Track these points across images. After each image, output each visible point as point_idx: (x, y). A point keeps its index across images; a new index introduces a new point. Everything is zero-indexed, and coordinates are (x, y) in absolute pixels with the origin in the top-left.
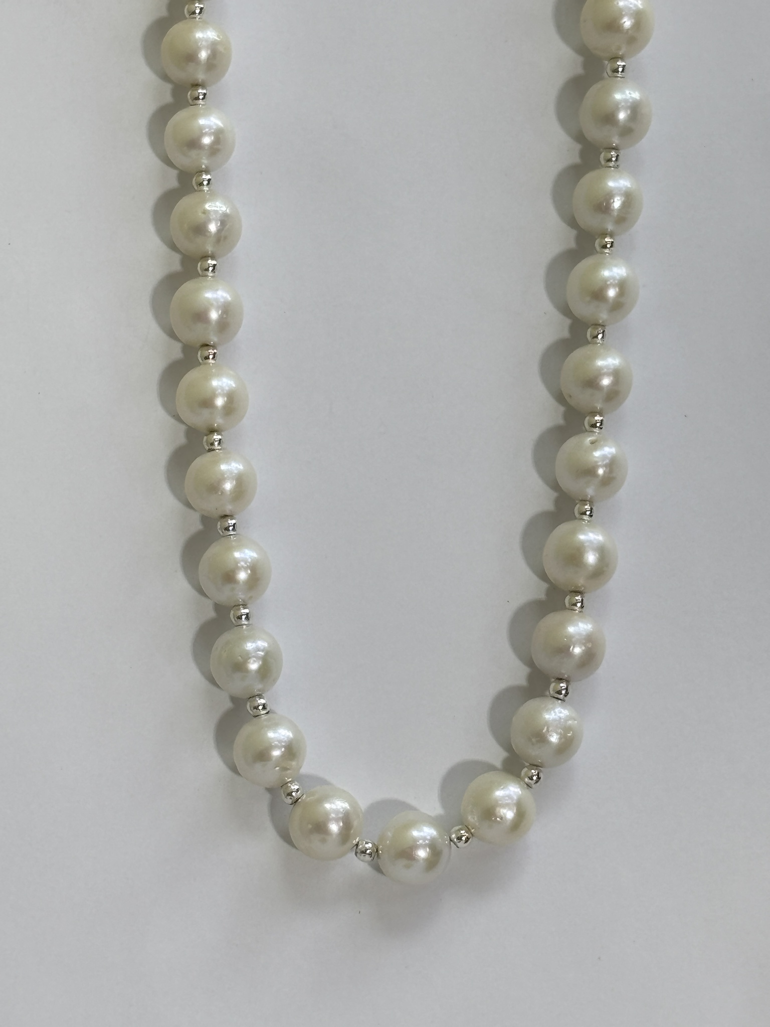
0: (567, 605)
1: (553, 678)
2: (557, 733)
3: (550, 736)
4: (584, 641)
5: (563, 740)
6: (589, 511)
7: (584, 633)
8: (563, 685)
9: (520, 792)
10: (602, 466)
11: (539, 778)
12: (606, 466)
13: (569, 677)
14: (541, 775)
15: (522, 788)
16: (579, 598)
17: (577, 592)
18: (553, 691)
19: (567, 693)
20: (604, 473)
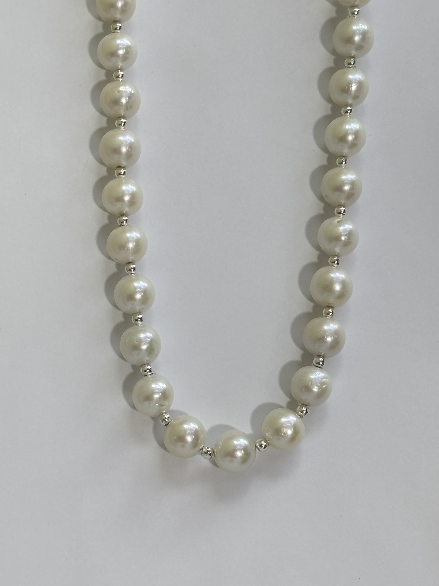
0: (324, 314)
1: (316, 355)
2: (317, 386)
3: (313, 387)
4: (333, 334)
5: (320, 390)
6: (337, 261)
7: (333, 330)
8: (321, 359)
9: (296, 420)
10: (344, 235)
11: (307, 412)
13: (324, 355)
15: (297, 417)
16: (330, 310)
17: (330, 307)
18: (315, 362)
19: (323, 364)
20: (345, 239)
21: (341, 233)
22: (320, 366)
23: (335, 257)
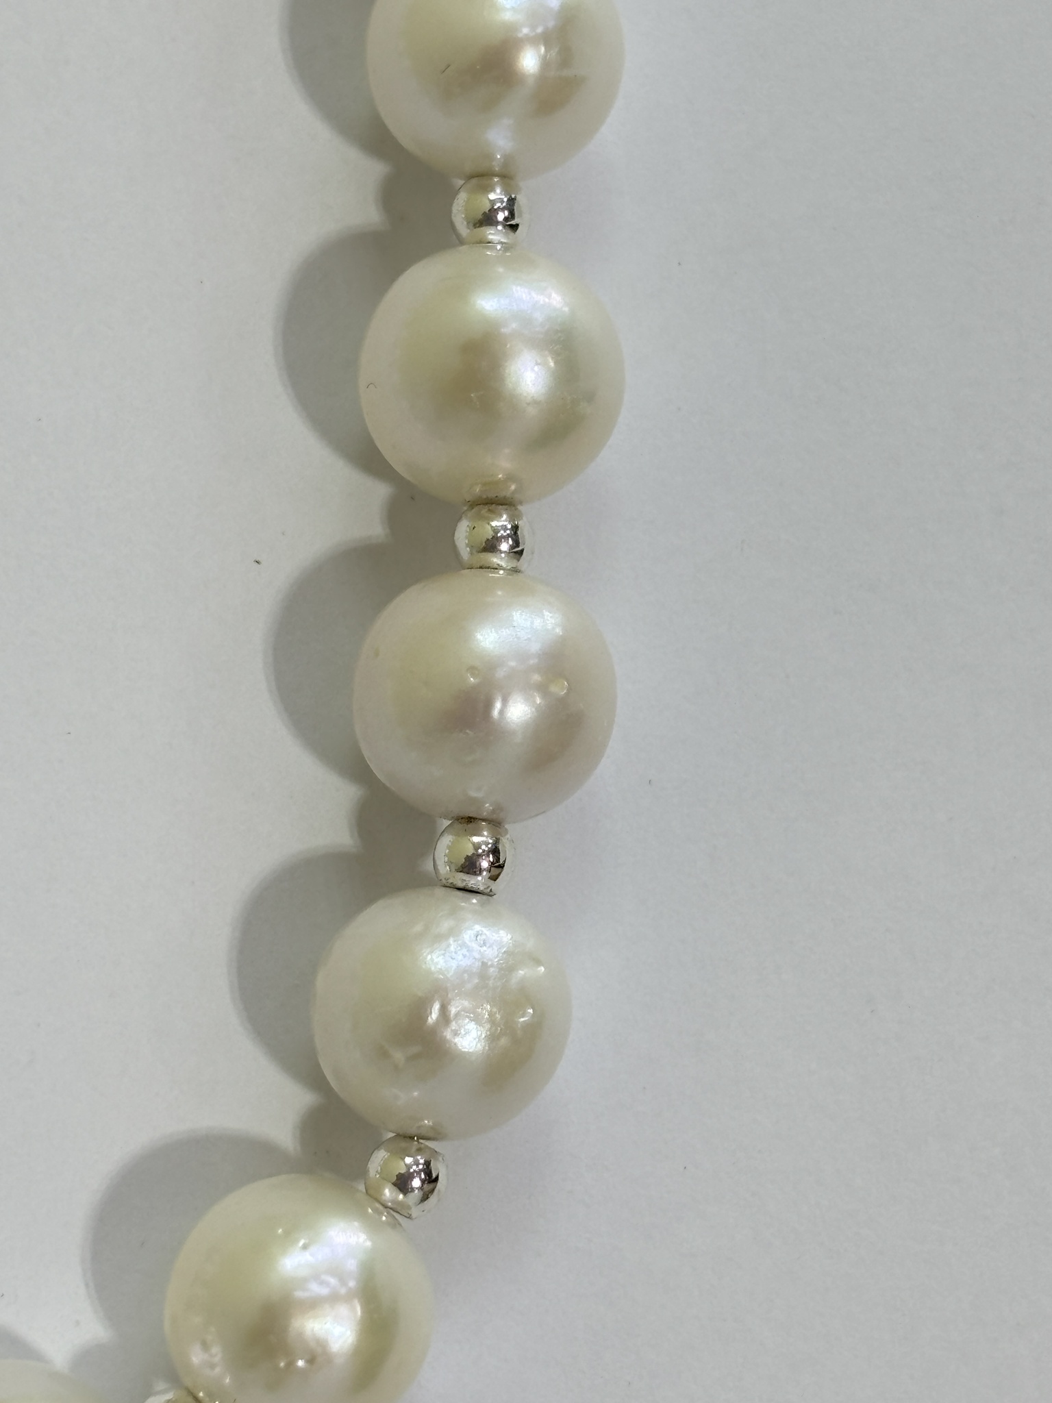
0: (465, 552)
1: (446, 817)
2: (477, 1020)
3: (456, 1033)
4: (536, 678)
5: (503, 1041)
6: (503, 209)
7: (535, 647)
8: (482, 839)
9: (369, 1244)
10: (534, 41)
11: (431, 1180)
12: (546, 39)
13: (498, 808)
14: (438, 1168)
15: (372, 1227)
16: (501, 522)
17: (493, 502)
18: (450, 863)
19: (498, 866)
20: (545, 64)
21: (512, 28)
22: (479, 881)
23: (493, 190)
